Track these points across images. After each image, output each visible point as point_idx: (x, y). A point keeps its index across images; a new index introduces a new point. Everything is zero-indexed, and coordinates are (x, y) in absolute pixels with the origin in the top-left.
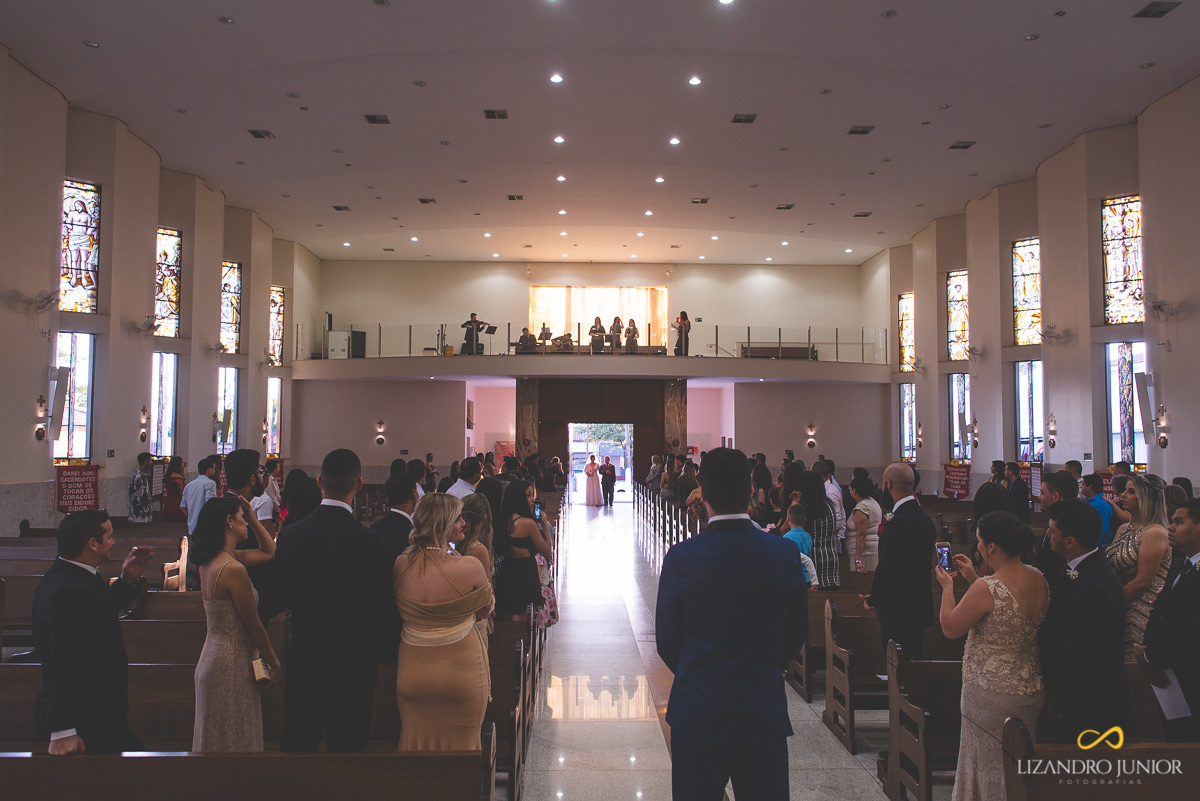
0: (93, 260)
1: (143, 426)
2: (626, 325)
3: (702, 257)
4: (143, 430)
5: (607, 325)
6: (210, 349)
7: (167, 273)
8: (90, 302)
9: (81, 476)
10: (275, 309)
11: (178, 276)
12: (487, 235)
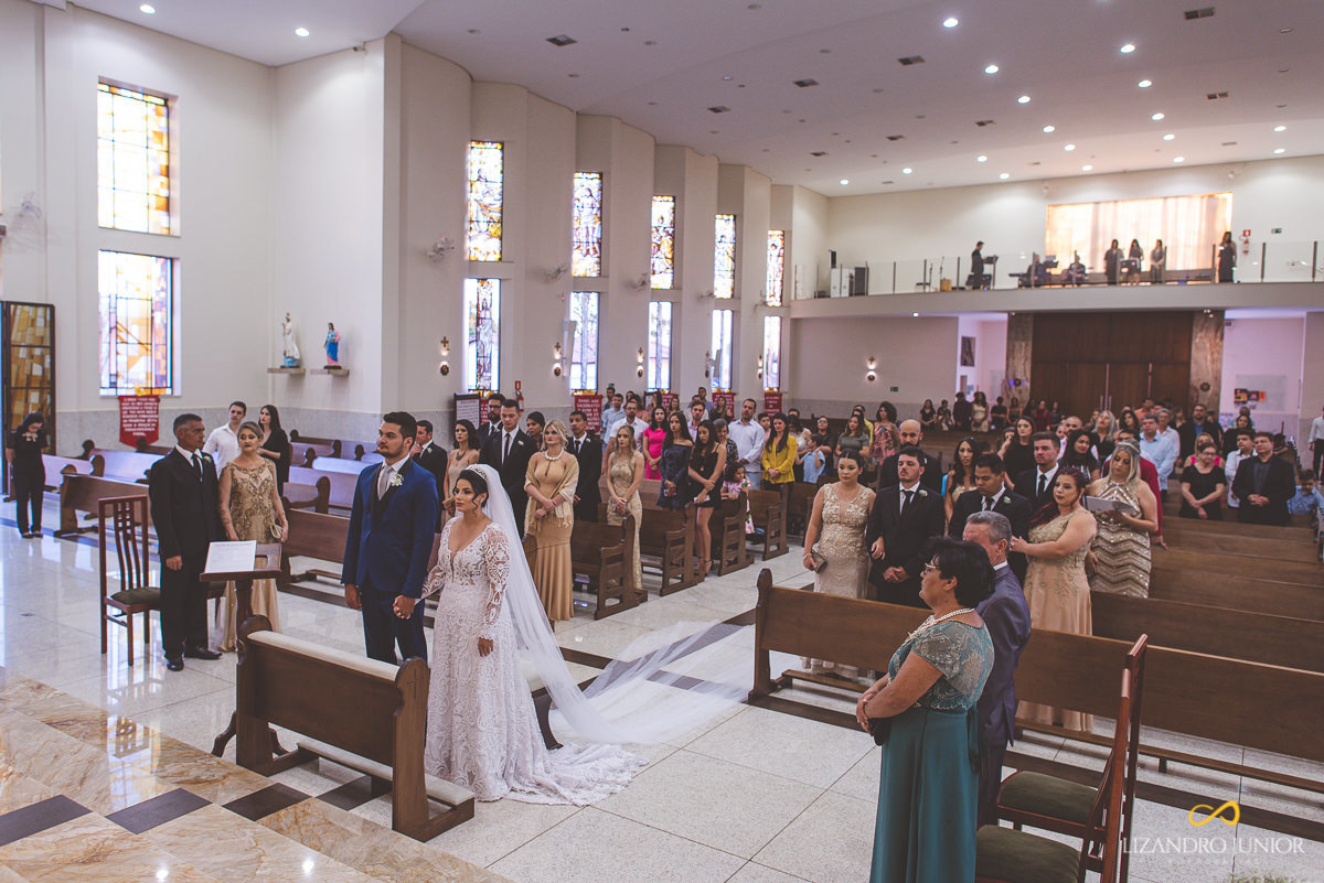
0: (597, 234)
1: (640, 364)
3: (1280, 151)
4: (640, 368)
6: (702, 297)
7: (664, 234)
8: (597, 267)
9: (591, 403)
10: (776, 252)
11: (673, 236)
12: (982, 159)
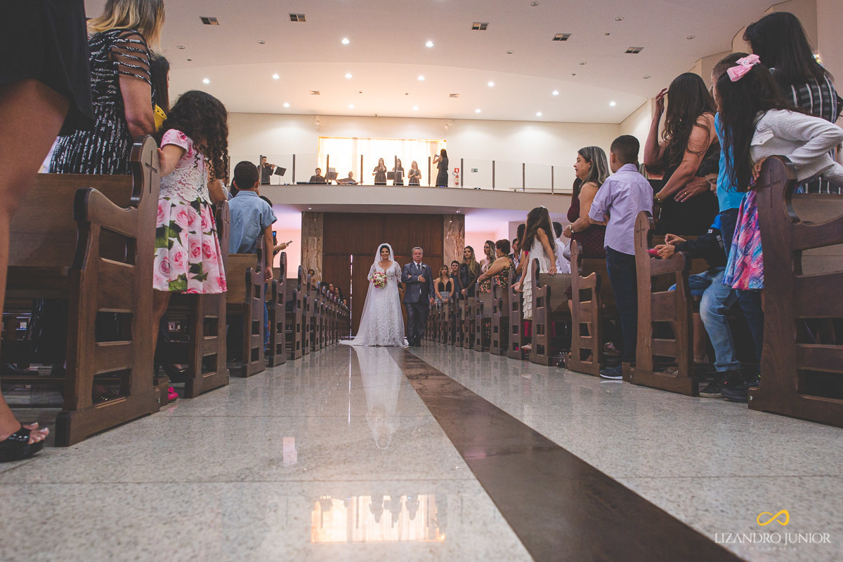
2: (407, 168)
3: (478, 111)
5: (390, 167)
12: (276, 77)
